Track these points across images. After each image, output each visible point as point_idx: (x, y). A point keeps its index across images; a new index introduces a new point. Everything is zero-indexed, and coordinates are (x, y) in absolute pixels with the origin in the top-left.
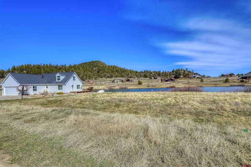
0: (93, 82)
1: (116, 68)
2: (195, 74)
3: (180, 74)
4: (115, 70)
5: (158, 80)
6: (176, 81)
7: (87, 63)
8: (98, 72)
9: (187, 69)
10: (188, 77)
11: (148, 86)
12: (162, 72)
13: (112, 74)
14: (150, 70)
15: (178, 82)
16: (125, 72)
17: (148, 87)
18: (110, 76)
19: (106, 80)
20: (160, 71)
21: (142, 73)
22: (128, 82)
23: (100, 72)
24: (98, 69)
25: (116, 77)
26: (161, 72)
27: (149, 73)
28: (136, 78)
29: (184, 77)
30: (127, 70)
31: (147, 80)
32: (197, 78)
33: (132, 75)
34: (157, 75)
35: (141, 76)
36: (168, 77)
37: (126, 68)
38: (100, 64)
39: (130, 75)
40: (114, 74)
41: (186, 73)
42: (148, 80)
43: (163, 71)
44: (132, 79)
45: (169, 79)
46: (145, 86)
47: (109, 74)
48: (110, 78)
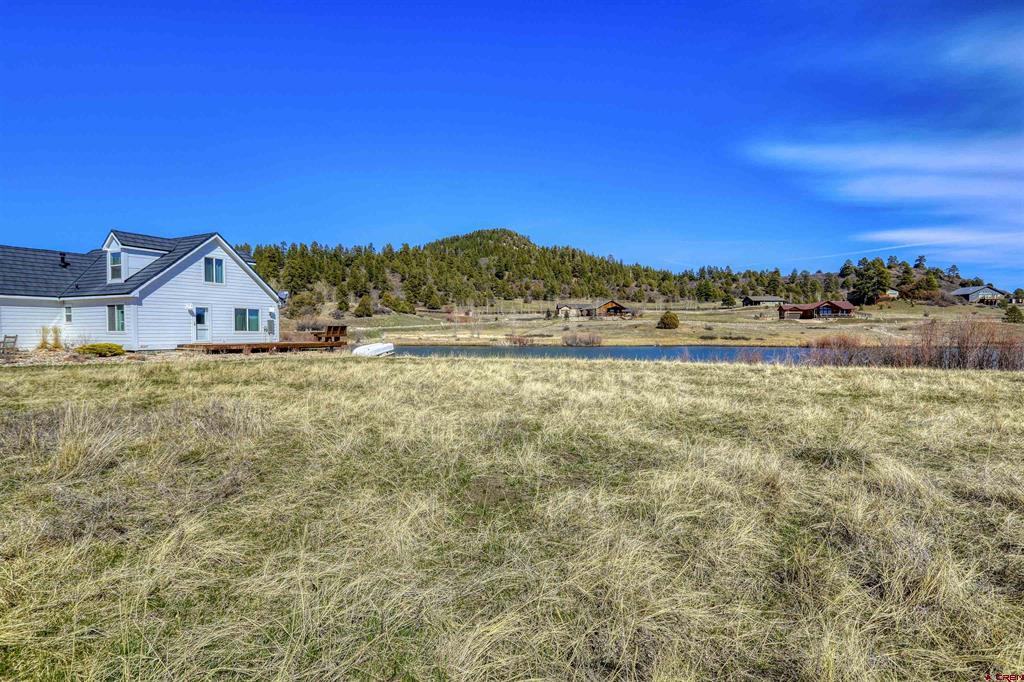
0: (467, 314)
1: (573, 257)
2: (963, 285)
3: (879, 283)
4: (570, 268)
5: (762, 310)
6: (858, 316)
7: (456, 239)
8: (497, 275)
9: (921, 259)
10: (927, 299)
11: (703, 338)
12: (785, 274)
13: (555, 283)
14: (728, 267)
15: (871, 321)
16: (613, 277)
17: (704, 342)
18: (545, 290)
19: (522, 310)
20: (777, 272)
21: (692, 278)
22: (616, 318)
23: (507, 273)
24: (499, 261)
25: (573, 294)
26: (782, 275)
28: (660, 303)
29: (904, 295)
30: (621, 265)
31: (708, 311)
32: (982, 301)
33: (644, 287)
34: (759, 288)
35: (682, 295)
36: (818, 296)
37: (617, 259)
38: (511, 242)
39: (633, 289)
40: (563, 282)
41: (917, 276)
42: (714, 309)
43: (795, 271)
44: (637, 305)
45: (818, 307)
46: (690, 336)
47: (542, 285)
48: (545, 299)
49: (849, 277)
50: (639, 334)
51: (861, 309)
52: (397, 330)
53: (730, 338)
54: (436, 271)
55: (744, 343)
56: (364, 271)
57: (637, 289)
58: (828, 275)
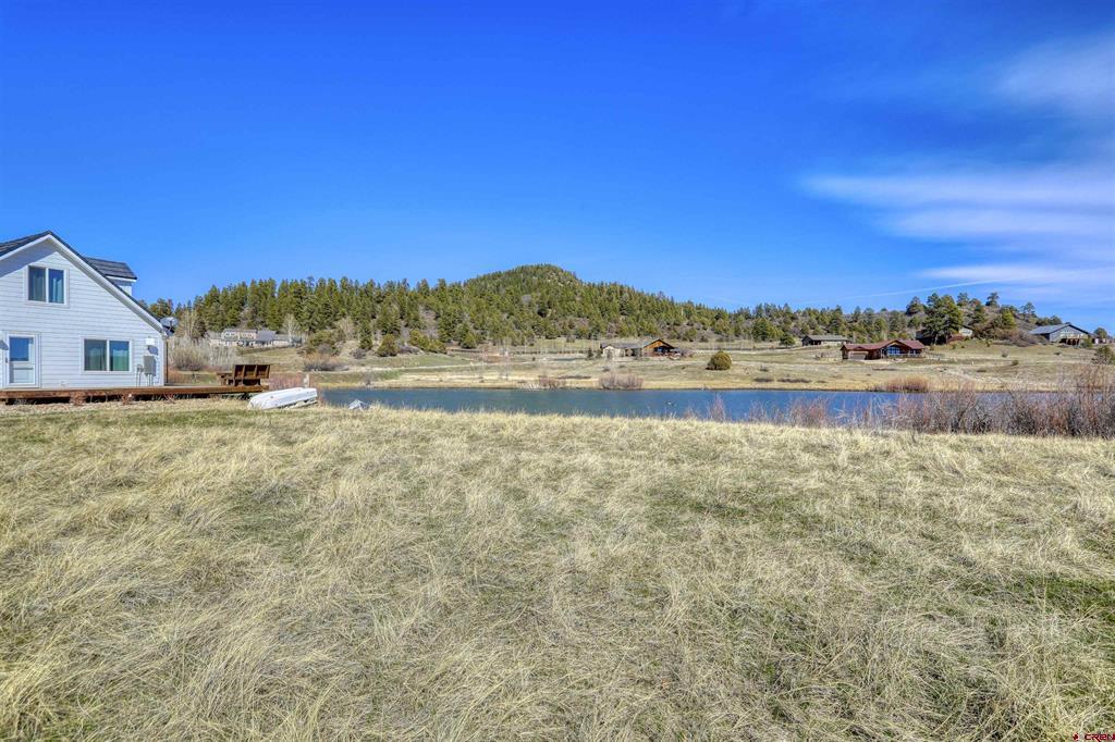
0: (502, 353)
1: (621, 293)
2: (1039, 324)
3: (952, 321)
4: (618, 306)
5: (823, 350)
6: (928, 357)
7: (498, 275)
8: (540, 313)
9: (994, 296)
10: (1004, 338)
11: (758, 380)
12: (848, 311)
13: (601, 321)
14: (786, 305)
15: (945, 362)
16: (663, 315)
17: (759, 385)
18: (590, 329)
19: (564, 349)
20: (839, 310)
21: (748, 317)
22: (662, 358)
23: (550, 311)
24: (542, 298)
25: (620, 333)
26: (844, 313)
27: (782, 319)
28: (713, 342)
29: (978, 334)
30: (672, 303)
31: (764, 352)
32: (1063, 341)
33: (696, 325)
34: (820, 327)
35: (737, 334)
36: (884, 335)
37: (668, 295)
38: (556, 278)
39: (684, 327)
40: (609, 320)
41: (990, 315)
42: (772, 348)
43: (858, 308)
44: (687, 344)
45: (885, 347)
46: (743, 378)
47: (586, 323)
48: (589, 338)
49: (916, 316)
50: (685, 376)
51: (932, 349)
52: (422, 370)
53: (788, 380)
54: (474, 307)
55: (804, 386)
56: (396, 307)
57: (689, 328)
58: (894, 313)
